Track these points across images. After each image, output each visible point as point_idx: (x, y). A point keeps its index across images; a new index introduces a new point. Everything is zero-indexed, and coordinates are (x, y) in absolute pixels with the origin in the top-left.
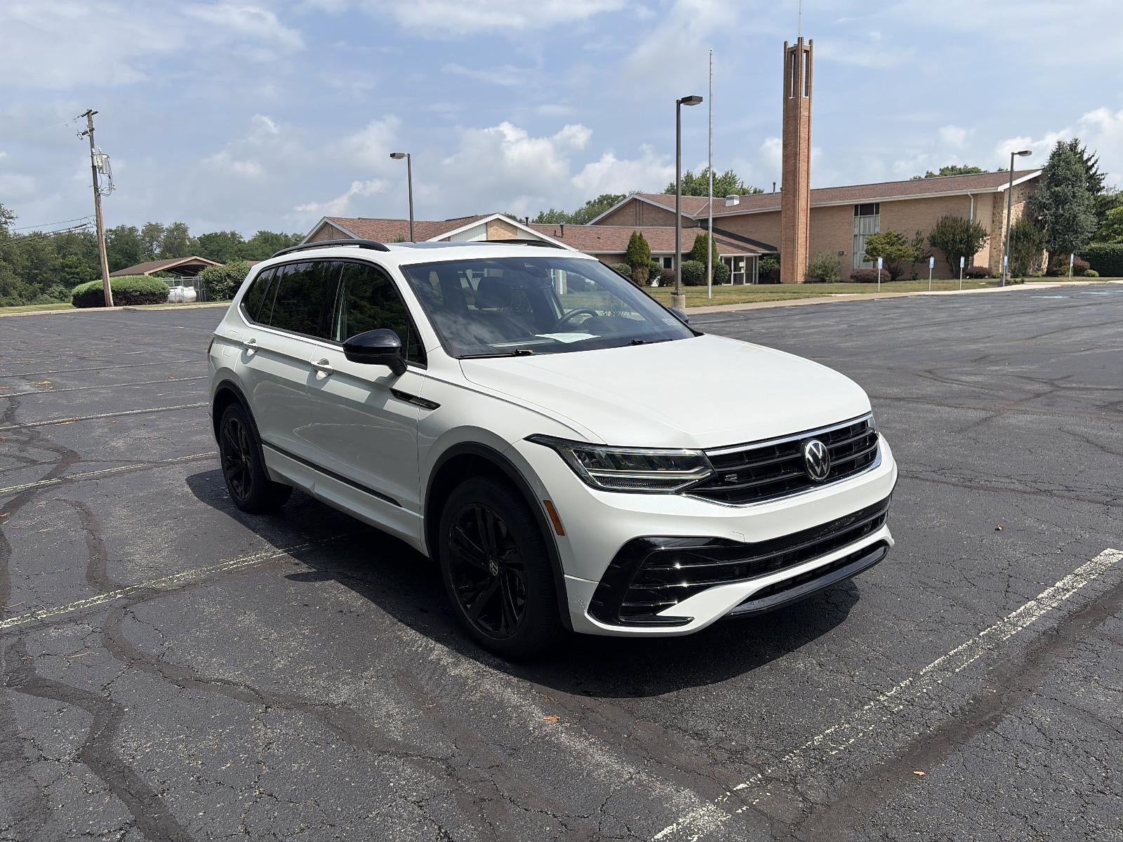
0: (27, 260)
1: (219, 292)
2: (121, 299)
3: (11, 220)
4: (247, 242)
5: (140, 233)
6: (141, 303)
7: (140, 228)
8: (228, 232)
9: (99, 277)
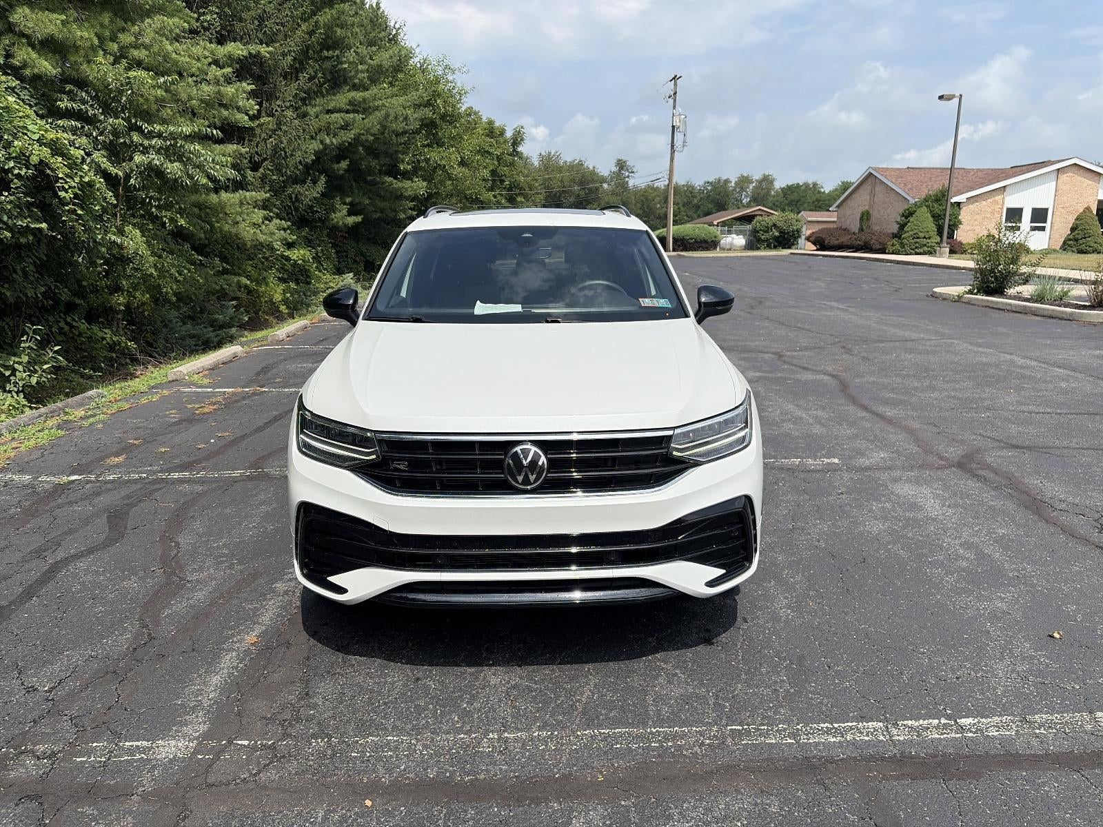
0: (640, 208)
1: (763, 241)
2: (679, 246)
3: (632, 174)
4: (827, 192)
5: (733, 184)
6: (695, 250)
7: (734, 180)
8: (810, 182)
9: (665, 226)
